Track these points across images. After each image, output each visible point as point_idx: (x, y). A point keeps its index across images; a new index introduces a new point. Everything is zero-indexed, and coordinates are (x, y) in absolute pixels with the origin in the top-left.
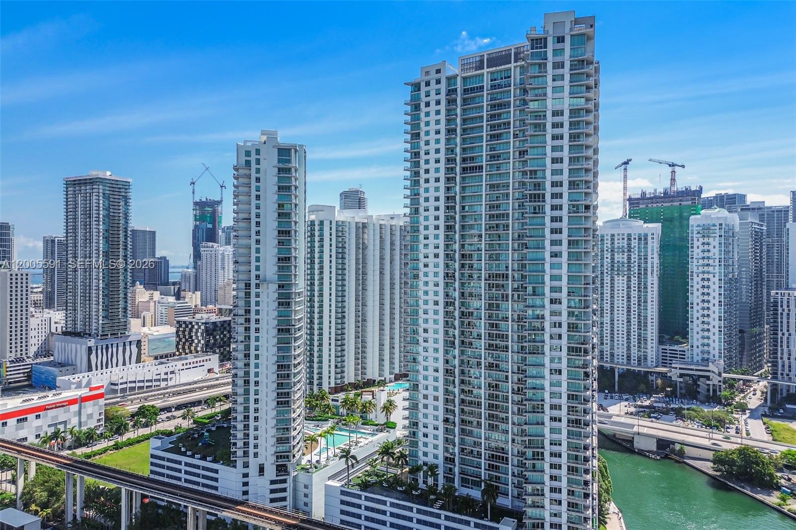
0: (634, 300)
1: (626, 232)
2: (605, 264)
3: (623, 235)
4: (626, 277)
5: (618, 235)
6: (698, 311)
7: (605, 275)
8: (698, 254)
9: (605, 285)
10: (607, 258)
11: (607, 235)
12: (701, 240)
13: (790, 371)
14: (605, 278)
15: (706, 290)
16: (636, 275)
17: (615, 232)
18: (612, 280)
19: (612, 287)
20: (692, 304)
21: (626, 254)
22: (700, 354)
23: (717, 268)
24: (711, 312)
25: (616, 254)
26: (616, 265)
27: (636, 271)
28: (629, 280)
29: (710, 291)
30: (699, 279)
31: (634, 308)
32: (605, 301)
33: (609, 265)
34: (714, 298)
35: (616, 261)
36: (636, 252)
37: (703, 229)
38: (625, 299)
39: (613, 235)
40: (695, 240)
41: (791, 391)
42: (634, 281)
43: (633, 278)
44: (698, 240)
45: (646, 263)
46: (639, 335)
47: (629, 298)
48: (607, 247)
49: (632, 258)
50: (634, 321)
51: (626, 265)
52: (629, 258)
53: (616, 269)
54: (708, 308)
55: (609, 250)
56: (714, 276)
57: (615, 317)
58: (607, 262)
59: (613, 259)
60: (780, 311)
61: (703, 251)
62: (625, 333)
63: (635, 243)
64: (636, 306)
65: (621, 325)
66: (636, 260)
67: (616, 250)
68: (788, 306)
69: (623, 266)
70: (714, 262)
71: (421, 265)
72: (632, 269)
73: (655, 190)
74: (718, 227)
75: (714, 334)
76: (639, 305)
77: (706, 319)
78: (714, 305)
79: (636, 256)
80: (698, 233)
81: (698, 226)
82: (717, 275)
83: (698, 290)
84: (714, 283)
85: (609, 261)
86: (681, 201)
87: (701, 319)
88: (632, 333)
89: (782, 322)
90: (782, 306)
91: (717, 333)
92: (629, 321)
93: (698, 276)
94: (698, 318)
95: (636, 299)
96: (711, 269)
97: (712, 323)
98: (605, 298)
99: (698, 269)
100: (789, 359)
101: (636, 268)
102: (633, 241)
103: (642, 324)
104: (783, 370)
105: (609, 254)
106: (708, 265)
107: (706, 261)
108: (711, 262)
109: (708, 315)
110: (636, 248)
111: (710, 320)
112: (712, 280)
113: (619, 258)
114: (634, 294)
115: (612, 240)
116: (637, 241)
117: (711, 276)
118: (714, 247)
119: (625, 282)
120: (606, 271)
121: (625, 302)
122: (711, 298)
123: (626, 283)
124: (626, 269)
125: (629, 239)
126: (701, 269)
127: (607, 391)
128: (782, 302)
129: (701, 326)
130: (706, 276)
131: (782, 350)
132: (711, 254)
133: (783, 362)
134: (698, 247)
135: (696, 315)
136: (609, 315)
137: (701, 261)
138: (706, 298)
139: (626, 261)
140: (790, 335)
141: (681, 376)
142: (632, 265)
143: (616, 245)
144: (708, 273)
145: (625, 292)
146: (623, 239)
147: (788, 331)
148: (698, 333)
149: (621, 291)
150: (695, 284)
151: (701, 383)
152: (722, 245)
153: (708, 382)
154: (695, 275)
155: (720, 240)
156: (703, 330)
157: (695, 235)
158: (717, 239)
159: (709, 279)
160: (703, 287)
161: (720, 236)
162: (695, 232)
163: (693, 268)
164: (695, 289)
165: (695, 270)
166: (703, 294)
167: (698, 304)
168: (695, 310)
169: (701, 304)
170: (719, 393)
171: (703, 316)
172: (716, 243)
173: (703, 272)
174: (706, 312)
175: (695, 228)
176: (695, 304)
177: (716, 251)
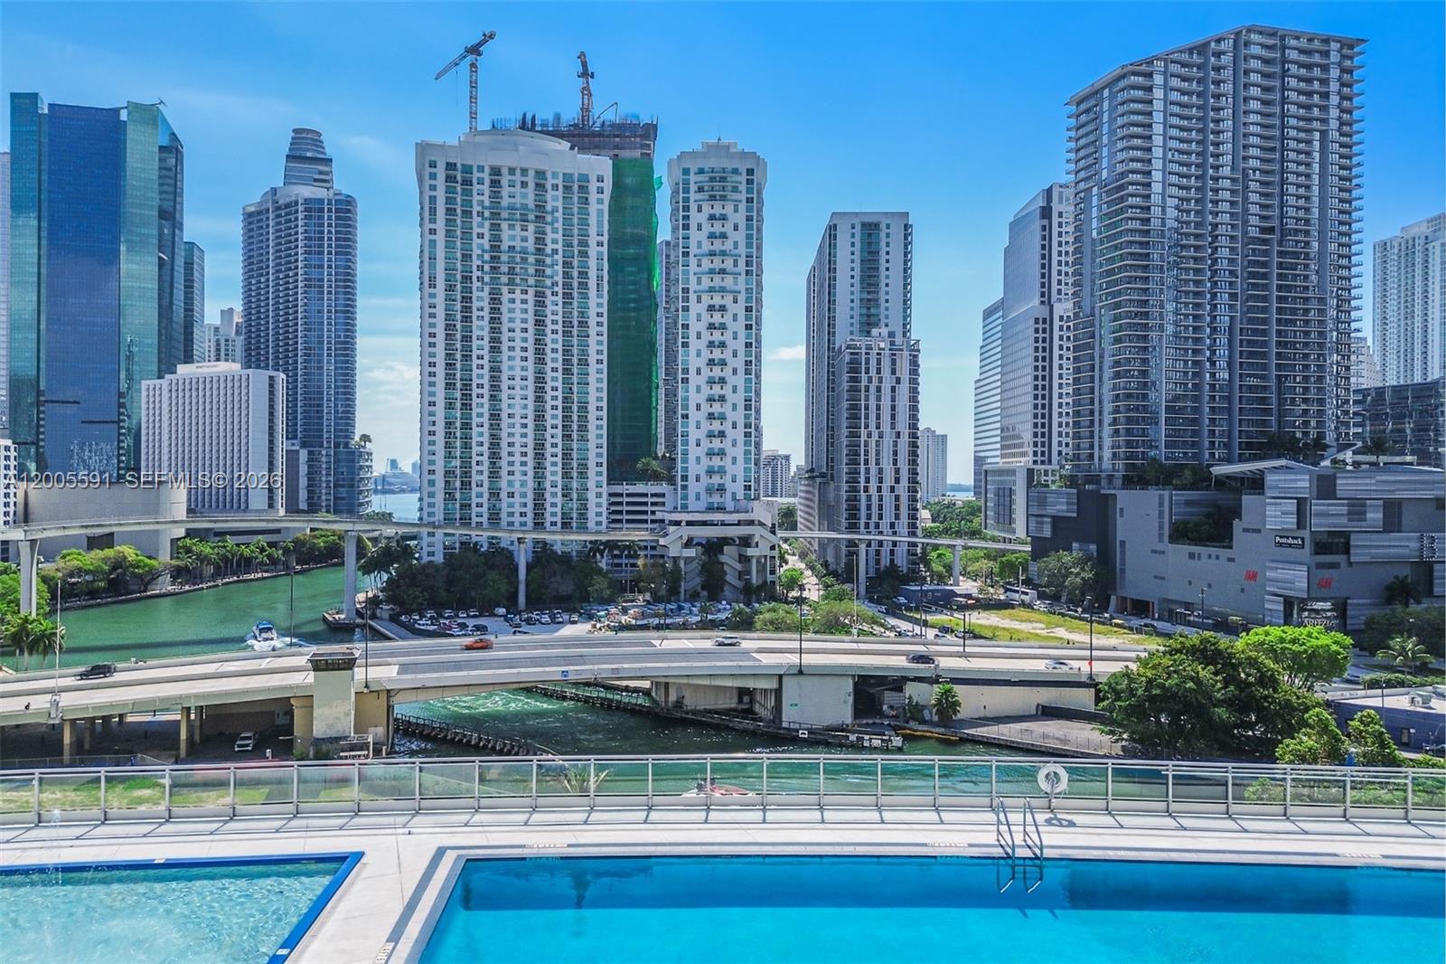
0: (554, 360)
1: (534, 164)
2: (476, 252)
3: (524, 171)
4: (531, 291)
5: (512, 171)
6: (698, 389)
7: (476, 284)
8: (699, 243)
9: (475, 314)
10: (481, 236)
11: (481, 169)
12: (706, 207)
13: (881, 517)
14: (475, 294)
15: (717, 336)
16: (559, 289)
17: (504, 160)
18: (495, 300)
19: (495, 320)
20: (686, 371)
21: (531, 227)
22: (703, 495)
23: (742, 279)
24: (727, 391)
25: (504, 225)
26: (504, 258)
27: (559, 279)
28: (540, 304)
29: (728, 337)
30: (702, 308)
31: (554, 380)
32: (475, 362)
33: (487, 257)
34: (735, 355)
35: (504, 246)
36: (559, 225)
37: (712, 179)
38: (530, 354)
39: (496, 171)
40: (693, 207)
41: (883, 564)
42: (554, 307)
43: (549, 299)
44: (700, 209)
45: (584, 254)
46: (567, 456)
47: (540, 352)
48: (481, 203)
49: (548, 241)
50: (553, 418)
51: (531, 259)
52: (540, 240)
53: (504, 269)
54: (722, 381)
55: (487, 214)
56: (735, 301)
57: (504, 405)
58: (481, 247)
59: (496, 239)
60: (864, 383)
61: (712, 236)
62: (530, 450)
63: (554, 200)
64: (559, 375)
65: (518, 430)
66: (559, 247)
67: (504, 214)
68: (879, 371)
69: (524, 260)
70: (736, 263)
72: (549, 271)
73: (558, 117)
74: (743, 178)
75: (734, 444)
76: (567, 371)
77: (717, 408)
78: (735, 371)
79: (559, 236)
80: (701, 190)
81: (701, 171)
82: (741, 298)
83: (699, 336)
84: (735, 317)
85: (487, 247)
86: (617, 147)
87: (706, 408)
88: (549, 450)
89: (867, 408)
90: (867, 371)
91: (741, 440)
92: (539, 417)
93: (699, 300)
94: (698, 407)
95: (559, 356)
96: (728, 282)
97: (731, 416)
98: (475, 353)
99: (699, 282)
100: (879, 488)
101: (559, 268)
102: (550, 194)
103: (574, 426)
104: (869, 517)
105: (487, 224)
106: (723, 271)
107: (717, 264)
108: (729, 264)
109: (722, 399)
110: (559, 215)
111: (727, 408)
112: (732, 309)
113: (512, 238)
114: (554, 342)
115: (495, 184)
116: (560, 193)
117: (728, 299)
118: (736, 228)
119: (530, 306)
120: (476, 274)
121: (530, 364)
122: (728, 355)
123: (531, 312)
124: (531, 270)
125: (540, 186)
126: (706, 282)
127: (502, 611)
128: (867, 361)
129: (706, 426)
130: (717, 300)
131: (868, 472)
132: (728, 245)
133: (869, 498)
134: (700, 227)
135: (694, 398)
136: (486, 400)
137: (706, 263)
138: (717, 354)
139: (530, 245)
140: (881, 436)
141: (689, 543)
142: (548, 261)
143: (505, 202)
144: (723, 290)
145: (530, 335)
146: (524, 185)
147: (878, 427)
148: (698, 445)
149: (518, 334)
150: (692, 321)
151: (729, 556)
152: (754, 222)
153: (750, 552)
154: (693, 297)
155: (749, 209)
156: (710, 435)
157: (693, 196)
158: (742, 206)
159: (723, 308)
160: (711, 327)
161: (750, 200)
162: (693, 188)
163: (687, 281)
164: (692, 333)
165: (693, 286)
166: (711, 344)
167: (699, 372)
168: (692, 386)
169: (706, 372)
170: (770, 578)
171: (711, 400)
172: (740, 218)
173: (711, 290)
174: (717, 390)
175: (693, 178)
176: (692, 371)
177: (740, 236)
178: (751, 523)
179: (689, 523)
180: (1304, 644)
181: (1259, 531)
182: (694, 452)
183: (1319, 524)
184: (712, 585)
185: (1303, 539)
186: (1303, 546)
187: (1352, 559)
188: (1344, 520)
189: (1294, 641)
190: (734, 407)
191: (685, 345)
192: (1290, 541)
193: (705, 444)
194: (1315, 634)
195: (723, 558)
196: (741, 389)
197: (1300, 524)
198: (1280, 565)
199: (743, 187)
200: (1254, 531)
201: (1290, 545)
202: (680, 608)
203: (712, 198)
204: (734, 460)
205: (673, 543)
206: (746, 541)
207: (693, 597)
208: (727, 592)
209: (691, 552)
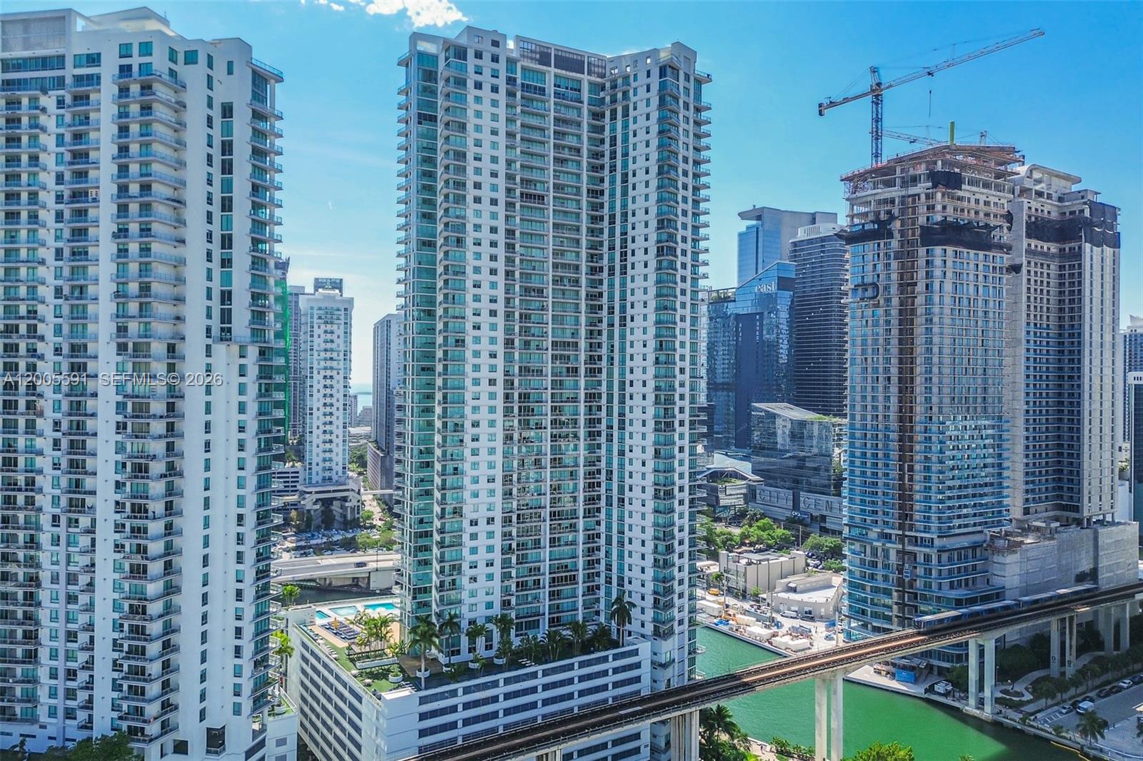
6: (318, 418)
8: (319, 345)
12: (323, 326)
15: (328, 391)
20: (311, 409)
22: (320, 473)
23: (342, 362)
24: (334, 419)
29: (334, 392)
30: (321, 377)
37: (326, 313)
40: (316, 326)
44: (319, 327)
54: (331, 414)
56: (338, 374)
61: (326, 342)
70: (338, 355)
71: (469, 326)
74: (342, 313)
75: (337, 446)
77: (328, 428)
78: (338, 409)
80: (320, 318)
81: (320, 309)
82: (342, 372)
83: (319, 391)
84: (338, 382)
87: (322, 428)
93: (319, 373)
94: (318, 428)
96: (334, 364)
97: (336, 432)
99: (319, 364)
107: (329, 355)
108: (334, 355)
109: (331, 423)
111: (333, 428)
112: (336, 377)
117: (335, 372)
118: (339, 337)
122: (334, 401)
126: (322, 363)
129: (322, 437)
130: (329, 373)
132: (334, 346)
134: (319, 336)
135: (316, 423)
137: (323, 354)
138: (328, 400)
141: (316, 502)
144: (332, 368)
148: (318, 446)
150: (315, 384)
151: (336, 507)
152: (347, 333)
153: (347, 504)
154: (315, 372)
155: (346, 328)
156: (325, 442)
157: (316, 321)
158: (342, 327)
159: (331, 377)
160: (325, 387)
161: (346, 323)
162: (316, 317)
163: (312, 363)
164: (315, 390)
165: (315, 366)
166: (325, 396)
167: (318, 409)
168: (315, 416)
169: (322, 409)
170: (357, 516)
171: (325, 424)
172: (341, 332)
173: (325, 368)
174: (328, 418)
175: (315, 312)
176: (315, 409)
177: (341, 341)
178: (348, 490)
179: (317, 493)
182: (315, 450)
184: (327, 520)
190: (338, 427)
191: (311, 396)
193: (322, 446)
195: (333, 508)
196: (341, 418)
199: (342, 317)
202: (313, 535)
203: (326, 323)
204: (337, 454)
205: (308, 503)
206: (345, 499)
207: (318, 528)
208: (336, 525)
209: (317, 507)
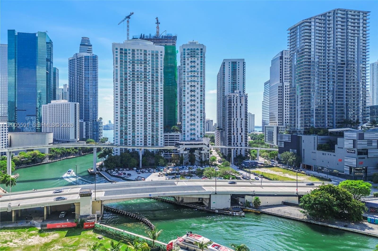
0: (149, 100)
1: (143, 48)
2: (128, 72)
3: (141, 50)
4: (143, 82)
5: (138, 50)
6: (188, 108)
7: (128, 81)
8: (188, 69)
9: (128, 88)
10: (129, 68)
11: (129, 50)
12: (190, 59)
13: (237, 141)
14: (128, 83)
15: (193, 93)
16: (150, 81)
17: (135, 48)
18: (133, 85)
19: (133, 90)
20: (184, 103)
21: (143, 65)
22: (189, 136)
23: (199, 78)
24: (196, 108)
25: (136, 65)
26: (136, 73)
27: (151, 79)
28: (145, 85)
29: (196, 94)
30: (189, 86)
31: (149, 106)
32: (128, 101)
33: (131, 73)
34: (198, 98)
35: (136, 70)
36: (150, 65)
37: (191, 52)
38: (143, 99)
39: (133, 51)
40: (186, 59)
41: (238, 154)
42: (149, 86)
43: (148, 84)
44: (188, 60)
45: (157, 72)
46: (153, 126)
47: (145, 98)
48: (129, 59)
49: (148, 69)
50: (149, 116)
51: (143, 74)
52: (145, 69)
53: (136, 76)
54: (194, 105)
55: (131, 62)
56: (198, 84)
57: (136, 113)
58: (129, 70)
59: (133, 68)
60: (233, 105)
61: (191, 67)
62: (143, 125)
63: (149, 58)
64: (151, 104)
65: (140, 119)
66: (150, 70)
67: (136, 62)
68: (237, 102)
69: (141, 74)
70: (198, 74)
72: (148, 77)
73: (150, 35)
74: (200, 51)
75: (198, 122)
76: (153, 103)
77: (193, 113)
78: (198, 103)
79: (150, 67)
80: (188, 54)
81: (188, 49)
82: (199, 83)
83: (188, 93)
84: (198, 88)
85: (131, 70)
86: (166, 42)
87: (190, 113)
88: (148, 124)
89: (233, 112)
90: (233, 102)
92: (145, 116)
93: (188, 84)
94: (188, 112)
95: (151, 99)
96: (196, 79)
97: (197, 115)
98: (128, 99)
99: (188, 79)
100: (237, 134)
101: (151, 76)
102: (148, 56)
103: (154, 118)
104: (234, 141)
105: (131, 64)
106: (194, 76)
107: (193, 74)
108: (196, 74)
109: (194, 110)
110: (150, 62)
111: (196, 113)
112: (197, 86)
113: (138, 68)
114: (149, 96)
115: (133, 54)
116: (151, 56)
117: (196, 83)
118: (198, 64)
119: (143, 86)
120: (128, 78)
121: (143, 102)
122: (196, 98)
123: (143, 88)
124: (143, 77)
125: (145, 54)
126: (190, 79)
127: (135, 169)
128: (233, 99)
129: (190, 117)
130: (193, 84)
131: (234, 129)
132: (196, 69)
133: (234, 136)
134: (188, 64)
135: (187, 110)
136: (131, 111)
137: (190, 74)
138: (193, 98)
139: (143, 70)
140: (237, 120)
141: (186, 150)
142: (148, 74)
143: (136, 59)
144: (194, 81)
145: (143, 94)
146: (141, 54)
147: (236, 117)
148: (188, 122)
149: (140, 94)
150: (186, 89)
151: (196, 153)
152: (203, 63)
153: (202, 152)
154: (186, 83)
155: (201, 59)
156: (191, 120)
157: (186, 56)
158: (200, 59)
159: (194, 86)
160: (191, 91)
161: (201, 57)
162: (186, 54)
163: (185, 79)
164: (186, 93)
165: (186, 80)
166: (191, 96)
167: (188, 103)
168: (186, 107)
169: (190, 103)
170: (207, 159)
171: (191, 110)
172: (199, 62)
173: (191, 81)
174: (193, 108)
175: (186, 51)
176: (186, 103)
177: (199, 67)
178: (202, 144)
179: (185, 144)
180: (358, 186)
181: (342, 148)
182: (187, 124)
183: (359, 147)
184: (192, 161)
185: (355, 151)
186: (355, 153)
187: (369, 156)
188: (366, 146)
189: (355, 185)
190: (198, 112)
191: (184, 96)
192: (351, 151)
193: (190, 122)
194: (361, 183)
195: (195, 154)
196: (199, 107)
197: (354, 147)
198: (348, 158)
199: (200, 54)
200: (341, 148)
201: (351, 152)
202: (183, 168)
203: (191, 57)
204: (198, 127)
205: (181, 150)
206: (201, 149)
207: (187, 164)
208: (196, 162)
209: (186, 152)
